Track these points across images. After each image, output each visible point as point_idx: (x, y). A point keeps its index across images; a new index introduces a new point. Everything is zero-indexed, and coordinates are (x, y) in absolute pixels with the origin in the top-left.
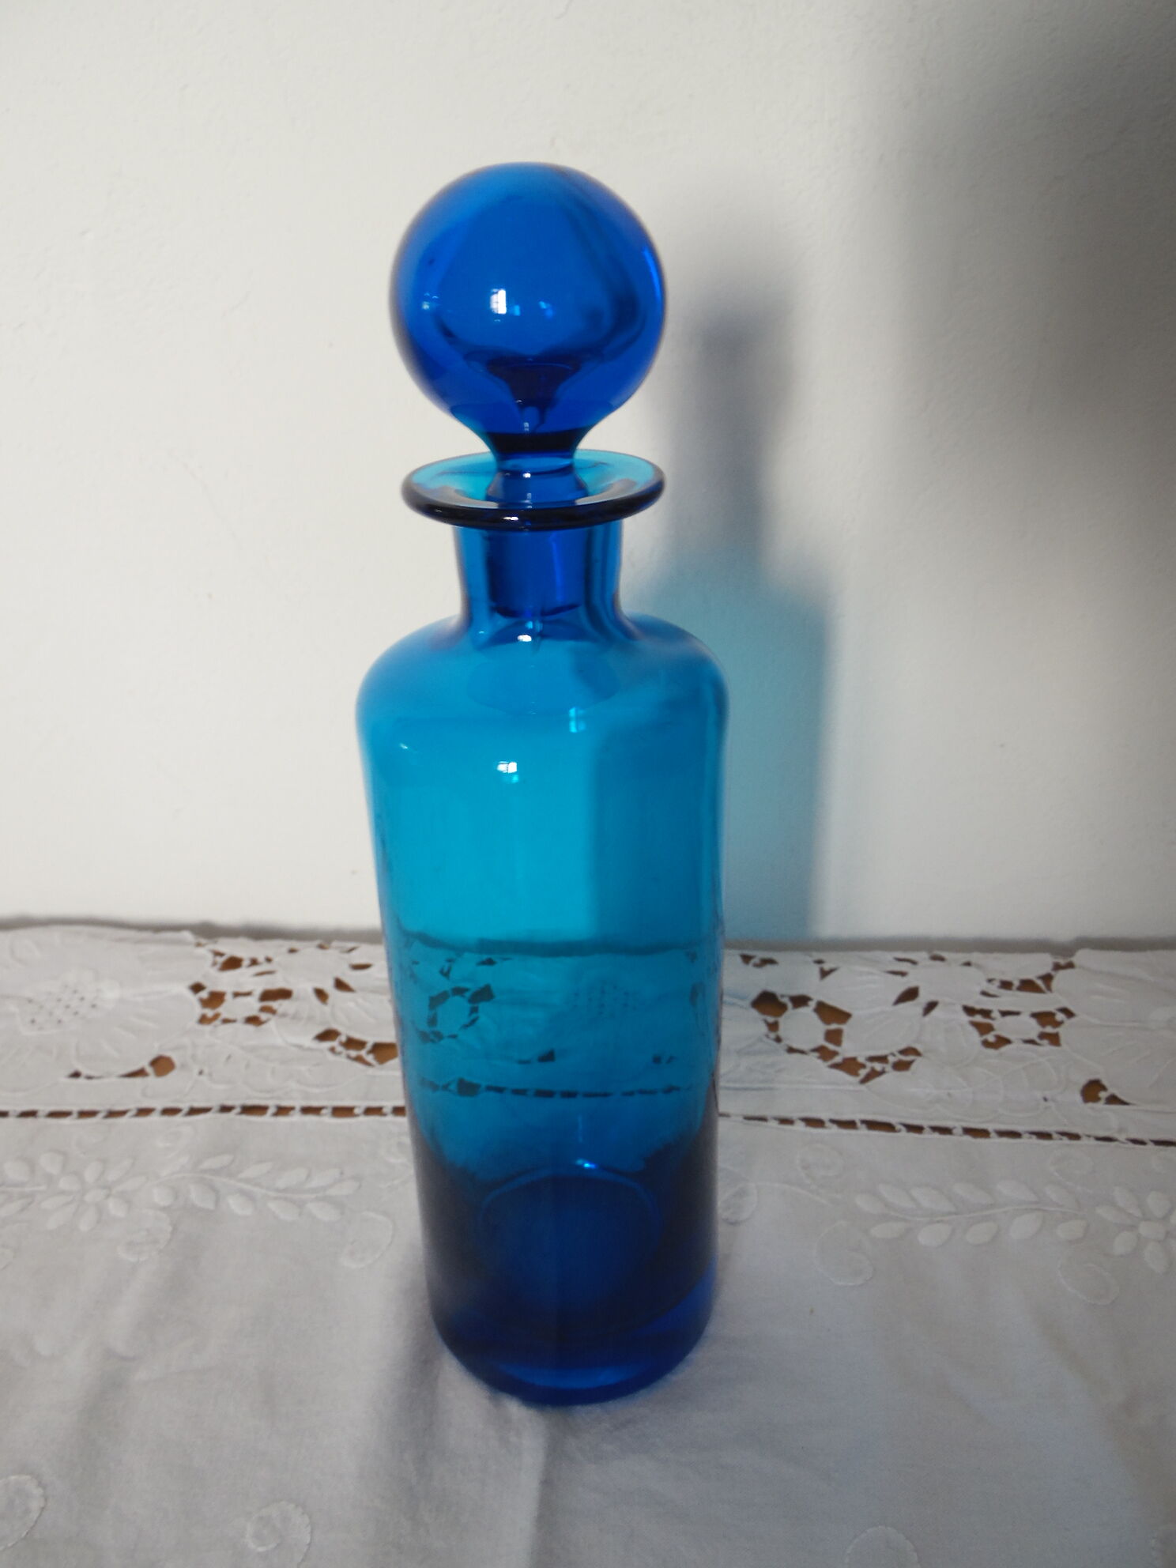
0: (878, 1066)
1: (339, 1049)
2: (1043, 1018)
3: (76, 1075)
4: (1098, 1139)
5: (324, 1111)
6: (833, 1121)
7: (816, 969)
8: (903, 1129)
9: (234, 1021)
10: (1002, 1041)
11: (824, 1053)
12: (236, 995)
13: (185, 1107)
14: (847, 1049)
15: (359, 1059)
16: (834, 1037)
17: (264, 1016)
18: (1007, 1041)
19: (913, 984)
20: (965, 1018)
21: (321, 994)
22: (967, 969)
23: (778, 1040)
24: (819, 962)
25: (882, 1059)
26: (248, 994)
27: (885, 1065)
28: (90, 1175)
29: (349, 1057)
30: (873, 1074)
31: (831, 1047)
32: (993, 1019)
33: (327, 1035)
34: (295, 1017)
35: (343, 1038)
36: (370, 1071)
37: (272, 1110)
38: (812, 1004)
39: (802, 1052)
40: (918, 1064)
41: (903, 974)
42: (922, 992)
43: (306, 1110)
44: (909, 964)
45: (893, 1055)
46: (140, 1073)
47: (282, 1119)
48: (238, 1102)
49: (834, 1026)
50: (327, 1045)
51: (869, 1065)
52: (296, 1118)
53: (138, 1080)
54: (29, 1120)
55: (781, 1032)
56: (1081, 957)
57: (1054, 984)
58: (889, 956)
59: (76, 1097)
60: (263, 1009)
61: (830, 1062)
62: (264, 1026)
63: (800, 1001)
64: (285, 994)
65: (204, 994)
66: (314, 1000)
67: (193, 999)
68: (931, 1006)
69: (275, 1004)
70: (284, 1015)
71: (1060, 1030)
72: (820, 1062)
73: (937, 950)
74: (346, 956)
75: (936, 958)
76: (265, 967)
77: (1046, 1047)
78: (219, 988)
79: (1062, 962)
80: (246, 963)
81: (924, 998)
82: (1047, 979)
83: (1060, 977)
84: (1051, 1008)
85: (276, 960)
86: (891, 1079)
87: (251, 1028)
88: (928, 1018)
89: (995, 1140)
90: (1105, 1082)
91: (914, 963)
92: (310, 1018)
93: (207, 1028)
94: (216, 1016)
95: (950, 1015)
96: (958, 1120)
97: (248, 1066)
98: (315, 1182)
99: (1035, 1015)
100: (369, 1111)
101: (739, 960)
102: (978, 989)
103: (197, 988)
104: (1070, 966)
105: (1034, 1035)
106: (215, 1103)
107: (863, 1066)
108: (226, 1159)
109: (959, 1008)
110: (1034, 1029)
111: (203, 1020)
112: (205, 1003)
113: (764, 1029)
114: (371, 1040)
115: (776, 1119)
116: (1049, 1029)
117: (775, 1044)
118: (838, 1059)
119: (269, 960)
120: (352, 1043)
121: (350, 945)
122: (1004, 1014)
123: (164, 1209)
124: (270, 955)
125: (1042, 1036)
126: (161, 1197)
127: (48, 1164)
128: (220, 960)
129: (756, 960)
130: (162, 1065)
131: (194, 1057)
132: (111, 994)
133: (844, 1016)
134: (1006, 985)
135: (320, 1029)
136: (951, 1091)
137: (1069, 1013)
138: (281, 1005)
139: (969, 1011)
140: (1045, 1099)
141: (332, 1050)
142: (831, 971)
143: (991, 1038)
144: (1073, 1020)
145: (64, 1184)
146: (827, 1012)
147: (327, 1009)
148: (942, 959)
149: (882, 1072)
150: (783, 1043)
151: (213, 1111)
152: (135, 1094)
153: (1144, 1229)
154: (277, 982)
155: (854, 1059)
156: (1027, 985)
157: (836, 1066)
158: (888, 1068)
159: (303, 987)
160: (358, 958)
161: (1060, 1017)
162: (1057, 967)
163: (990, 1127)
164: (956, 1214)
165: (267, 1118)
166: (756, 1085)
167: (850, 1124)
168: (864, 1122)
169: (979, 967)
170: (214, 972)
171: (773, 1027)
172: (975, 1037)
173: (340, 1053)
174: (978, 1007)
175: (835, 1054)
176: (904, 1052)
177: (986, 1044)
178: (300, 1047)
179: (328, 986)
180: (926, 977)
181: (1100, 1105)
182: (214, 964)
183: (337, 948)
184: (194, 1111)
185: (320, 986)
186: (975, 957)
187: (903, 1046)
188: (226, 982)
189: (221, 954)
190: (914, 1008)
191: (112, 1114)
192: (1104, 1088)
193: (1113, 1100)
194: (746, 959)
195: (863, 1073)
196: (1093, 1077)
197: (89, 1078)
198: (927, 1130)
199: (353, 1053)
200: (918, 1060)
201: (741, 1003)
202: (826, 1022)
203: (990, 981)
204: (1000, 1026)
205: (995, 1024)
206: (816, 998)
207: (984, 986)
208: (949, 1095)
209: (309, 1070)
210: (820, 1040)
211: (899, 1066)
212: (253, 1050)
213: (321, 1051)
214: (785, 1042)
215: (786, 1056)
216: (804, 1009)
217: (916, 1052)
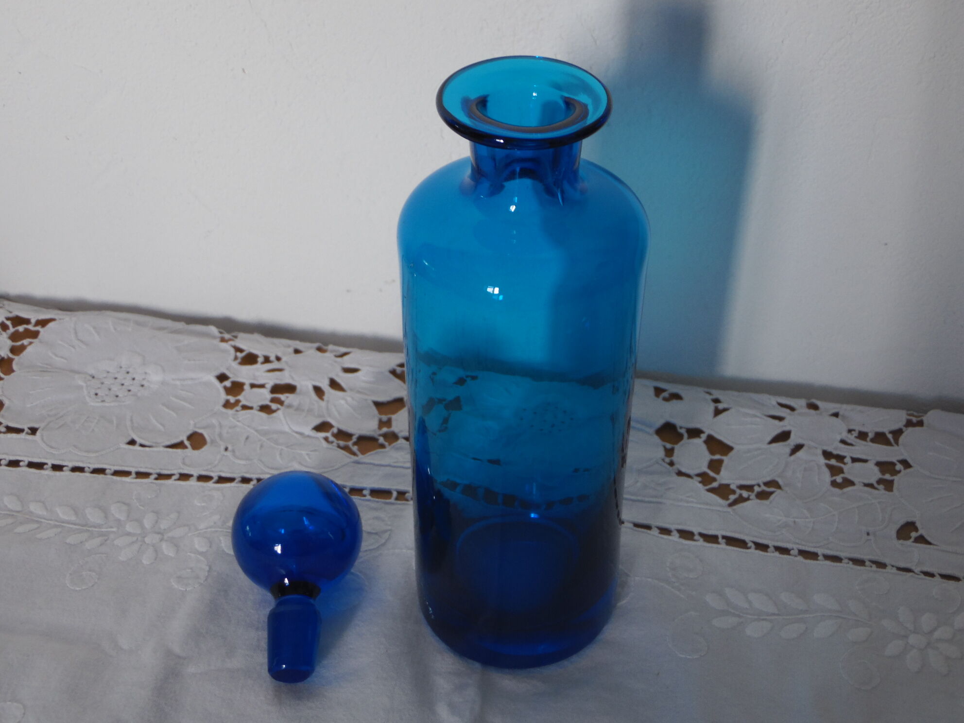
0: (745, 494)
1: (331, 439)
2: (885, 466)
3: (132, 442)
4: (899, 569)
6: (701, 535)
7: (712, 407)
8: (753, 546)
9: (251, 408)
10: (848, 483)
11: (705, 479)
12: (253, 386)
13: (215, 475)
14: (725, 477)
15: (346, 448)
16: (715, 466)
17: (274, 406)
18: (851, 483)
19: (787, 429)
20: (822, 461)
21: (318, 391)
22: (834, 418)
23: (672, 464)
24: (716, 401)
25: (749, 488)
26: (262, 386)
27: (750, 493)
28: (148, 523)
29: (339, 447)
30: (741, 500)
31: (712, 474)
32: (845, 464)
33: (322, 427)
34: (298, 409)
35: (335, 430)
36: (354, 458)
38: (704, 437)
39: (688, 476)
40: (777, 495)
41: (780, 419)
42: (792, 435)
44: (788, 411)
45: (759, 485)
46: (179, 445)
48: (255, 476)
49: (717, 457)
50: (322, 434)
51: (738, 491)
53: (179, 451)
54: (100, 477)
55: (675, 458)
56: (932, 417)
57: (902, 439)
58: (773, 400)
59: (134, 460)
60: (273, 400)
61: (709, 487)
62: (274, 415)
63: (695, 433)
64: (290, 389)
65: (228, 383)
66: (314, 396)
67: (220, 388)
68: (798, 448)
69: (282, 397)
70: (289, 406)
71: (896, 478)
72: (700, 485)
73: (814, 398)
74: (339, 359)
75: (814, 407)
76: (275, 365)
77: (881, 490)
78: (240, 379)
79: (914, 420)
80: (260, 360)
81: (793, 440)
82: (897, 433)
83: (906, 436)
84: (894, 460)
85: (284, 359)
86: (753, 506)
87: (263, 415)
88: (793, 457)
89: (821, 562)
90: (918, 525)
91: (792, 409)
92: (310, 411)
93: (230, 412)
94: (238, 402)
95: (812, 458)
96: (796, 543)
97: (262, 446)
99: (878, 464)
101: (652, 392)
102: (839, 437)
103: (222, 378)
104: (920, 424)
105: (873, 480)
106: (237, 475)
107: (734, 492)
109: (820, 452)
110: (874, 474)
111: (227, 405)
112: (228, 391)
113: (661, 453)
114: (356, 433)
115: (658, 528)
116: (887, 477)
117: (668, 466)
118: (715, 485)
119: (278, 359)
120: (342, 435)
121: (343, 350)
122: (854, 460)
123: (201, 553)
124: (280, 355)
125: (880, 482)
126: (199, 545)
127: (117, 512)
128: (240, 355)
129: (666, 394)
130: (197, 440)
131: (220, 435)
132: (155, 377)
133: (726, 449)
134: (862, 436)
135: (317, 422)
136: (796, 520)
137: (906, 464)
138: (287, 397)
139: (827, 455)
140: (868, 534)
141: (326, 439)
142: (725, 410)
143: (839, 479)
144: (909, 470)
145: (129, 528)
146: (713, 444)
147: (323, 404)
148: (817, 407)
149: (748, 499)
150: (675, 467)
151: (236, 481)
152: (177, 462)
153: (913, 639)
154: (285, 378)
155: (728, 485)
156: (880, 438)
157: (711, 490)
158: (753, 496)
159: (305, 384)
160: (348, 362)
161: (899, 467)
162: (909, 424)
163: (820, 551)
164: (778, 615)
166: (647, 499)
167: (714, 538)
168: (724, 537)
169: (844, 417)
170: (235, 365)
171: (669, 452)
172: (827, 477)
173: (332, 443)
174: (835, 452)
175: (714, 480)
176: (767, 484)
177: (834, 484)
178: (302, 435)
179: (325, 385)
180: (799, 423)
181: (909, 542)
182: (236, 358)
183: (332, 351)
184: (222, 480)
185: (318, 384)
186: (843, 409)
187: (768, 479)
189: (241, 351)
190: (783, 448)
191: (161, 476)
192: (916, 530)
193: (921, 540)
194: (658, 391)
195: (732, 497)
196: (910, 520)
197: (142, 445)
198: (771, 549)
199: (342, 443)
200: (778, 491)
201: (647, 429)
202: (712, 452)
203: (850, 431)
204: (851, 470)
205: (845, 468)
206: (708, 431)
207: (844, 435)
208: (795, 522)
209: (308, 454)
210: (704, 468)
211: (763, 496)
212: (265, 433)
213: (317, 438)
214: (677, 466)
215: (676, 478)
216: (696, 440)
217: (777, 485)
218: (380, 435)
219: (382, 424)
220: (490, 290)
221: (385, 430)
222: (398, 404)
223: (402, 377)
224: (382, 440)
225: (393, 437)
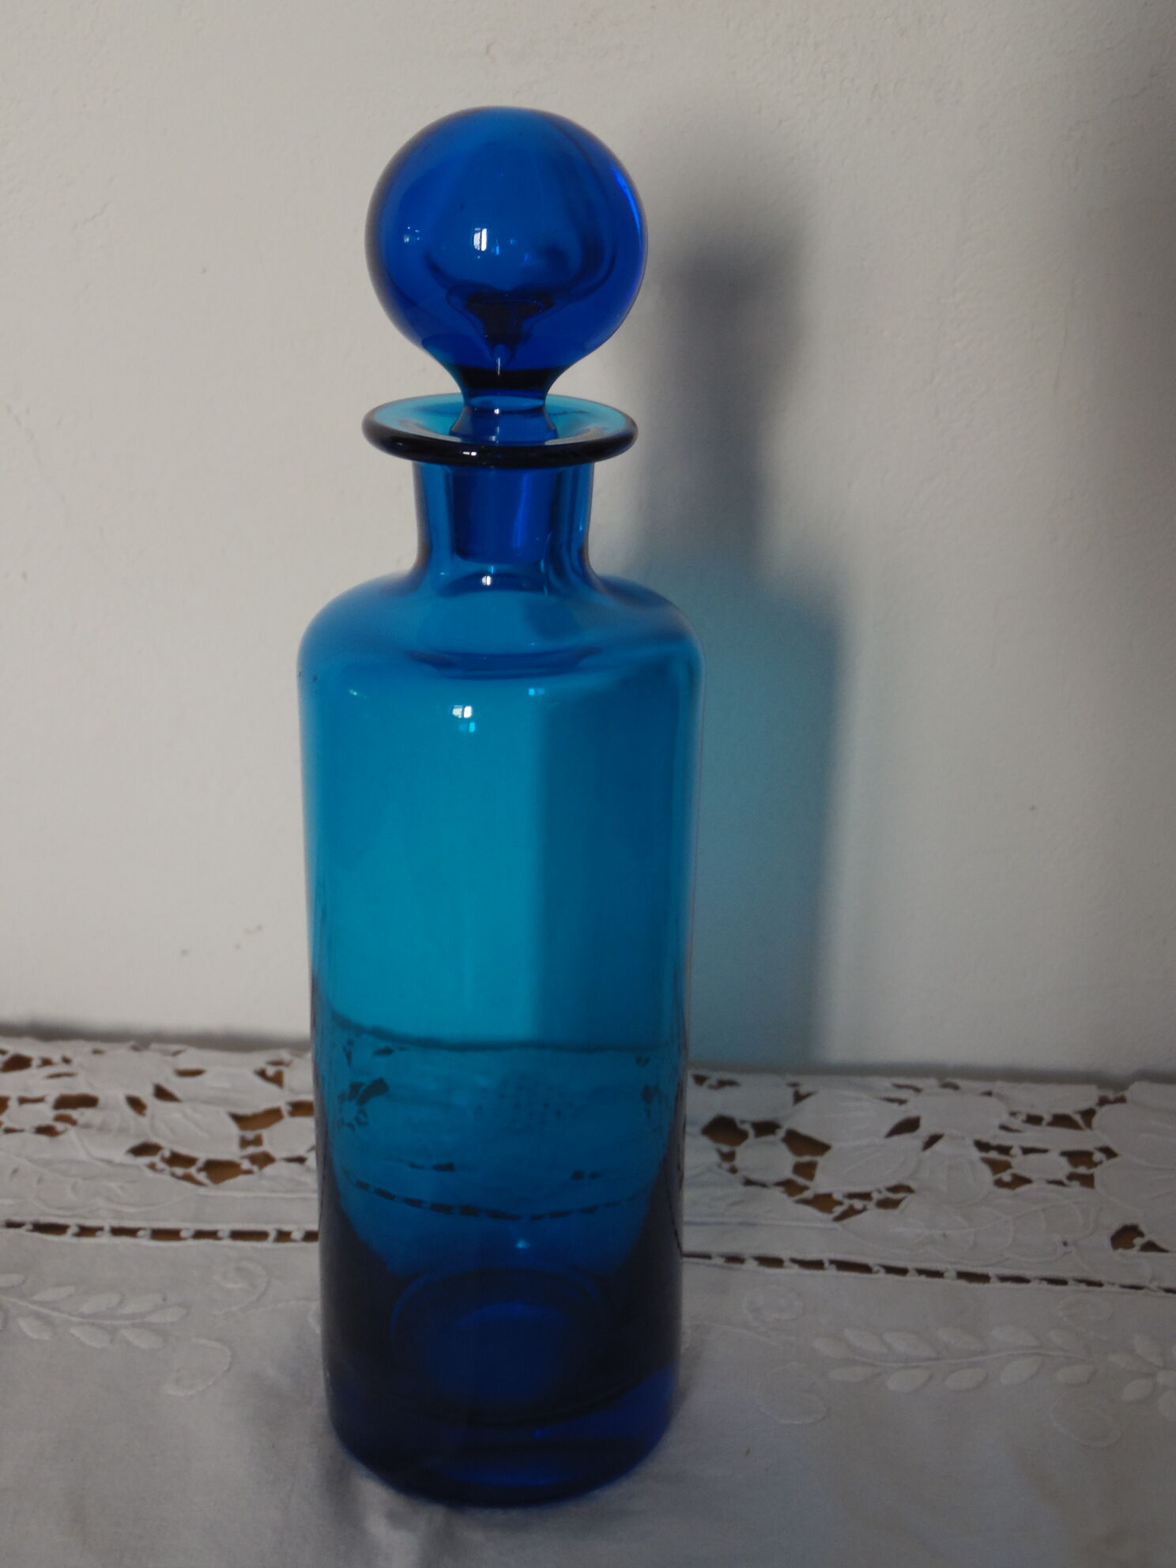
0: (858, 1204)
1: (161, 1165)
2: (1076, 1157)
4: (1124, 1287)
5: (141, 1233)
6: (794, 1261)
7: (789, 1093)
8: (882, 1271)
9: (22, 1131)
10: (1020, 1181)
11: (789, 1187)
12: (23, 1101)
14: (822, 1183)
15: (188, 1178)
16: (806, 1170)
17: (59, 1126)
18: (1027, 1181)
19: (912, 1114)
20: (977, 1154)
21: (136, 1104)
22: (986, 1099)
23: (733, 1170)
24: (795, 1085)
25: (866, 1196)
26: (39, 1100)
27: (866, 1203)
29: (173, 1175)
30: (851, 1212)
31: (801, 1181)
32: (1012, 1156)
33: (144, 1149)
34: (103, 1129)
35: (167, 1154)
36: (201, 1191)
37: (73, 1230)
38: (781, 1133)
39: (763, 1185)
40: (909, 1202)
41: (901, 1102)
42: (923, 1123)
43: (117, 1232)
44: (911, 1092)
45: (879, 1191)
47: (86, 1241)
48: (29, 1218)
49: (807, 1159)
50: (144, 1160)
51: (847, 1202)
52: (105, 1239)
55: (738, 1162)
56: (1135, 1091)
57: (1096, 1120)
58: (884, 1084)
61: (798, 1197)
62: (61, 1138)
63: (765, 1128)
64: (89, 1102)
66: (128, 1111)
68: (933, 1140)
69: (74, 1114)
70: (87, 1126)
71: (1096, 1172)
72: (784, 1196)
73: (949, 1078)
74: (169, 1059)
75: (946, 1086)
76: (63, 1068)
77: (1076, 1187)
78: (1, 1093)
79: (1111, 1095)
80: (35, 1062)
81: (926, 1129)
82: (1088, 1115)
83: (1103, 1114)
84: (1088, 1146)
85: (76, 1060)
86: (872, 1217)
87: (44, 1139)
88: (928, 1152)
89: (995, 1285)
90: (1143, 1228)
91: (917, 1090)
92: (123, 1130)
95: (958, 1152)
96: (951, 1263)
97: (40, 1181)
98: (130, 1308)
99: (1064, 1154)
100: (199, 1235)
101: (690, 1080)
102: (997, 1122)
104: (1121, 1100)
105: (1061, 1176)
107: (840, 1203)
108: (15, 1278)
109: (970, 1142)
110: (1064, 1168)
113: (715, 1158)
114: (202, 1156)
115: (722, 1256)
116: (1082, 1170)
117: (729, 1175)
118: (808, 1194)
119: (66, 1061)
120: (176, 1160)
121: (175, 1047)
122: (1027, 1151)
124: (68, 1054)
125: (1072, 1177)
129: (713, 1081)
133: (822, 1148)
134: (1034, 1120)
135: (135, 1142)
136: (948, 1232)
137: (1109, 1153)
138: (83, 1114)
139: (982, 1146)
140: (1065, 1244)
141: (152, 1167)
143: (1006, 1177)
144: (1113, 1161)
146: (798, 1142)
147: (144, 1121)
148: (956, 1087)
149: (864, 1209)
150: (738, 1175)
153: (1162, 1378)
154: (79, 1086)
155: (828, 1196)
156: (1061, 1121)
157: (806, 1202)
158: (871, 1205)
159: (112, 1094)
160: (186, 1063)
161: (1098, 1156)
162: (1103, 1101)
163: (991, 1271)
164: (935, 1359)
165: (67, 1238)
167: (817, 1265)
168: (832, 1262)
169: (1001, 1097)
171: (729, 1157)
172: (987, 1175)
173: (162, 1171)
174: (994, 1142)
175: (805, 1188)
176: (893, 1189)
177: (999, 1183)
178: (109, 1162)
179: (146, 1094)
180: (931, 1107)
181: (1133, 1252)
183: (157, 1051)
185: (135, 1093)
186: (998, 1086)
187: (893, 1182)
188: (10, 1085)
189: (4, 1052)
190: (910, 1142)
192: (1141, 1234)
193: (1150, 1247)
194: (701, 1081)
195: (838, 1210)
196: (1128, 1222)
198: (912, 1272)
199: (179, 1171)
200: (910, 1197)
201: (689, 1129)
202: (796, 1152)
203: (1013, 1114)
204: (1020, 1164)
205: (1014, 1162)
206: (787, 1125)
207: (1005, 1118)
208: (944, 1235)
209: (122, 1188)
210: (787, 1173)
211: (885, 1204)
212: (47, 1163)
213: (137, 1167)
214: (742, 1173)
215: (742, 1189)
216: (770, 1138)
217: (908, 1190)
218: (243, 1157)
219: (244, 1143)
220: (457, 712)
221: (251, 1150)
222: (272, 1116)
223: (277, 1080)
224: (246, 1165)
225: (265, 1160)
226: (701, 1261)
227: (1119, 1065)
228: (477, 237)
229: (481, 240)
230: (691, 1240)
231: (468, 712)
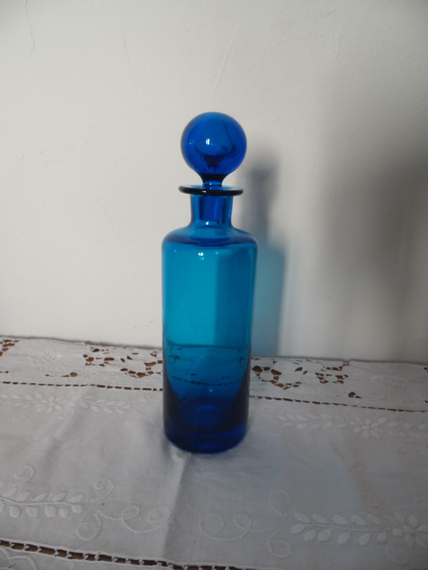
0: (289, 386)
1: (128, 373)
2: (339, 377)
3: (48, 375)
4: (352, 406)
5: (122, 388)
6: (274, 398)
7: (272, 361)
8: (295, 401)
9: (96, 365)
10: (326, 382)
11: (273, 382)
12: (97, 359)
13: (80, 384)
14: (280, 381)
15: (134, 376)
16: (277, 378)
17: (105, 364)
18: (328, 382)
19: (301, 367)
20: (316, 376)
21: (123, 360)
22: (317, 364)
23: (260, 378)
24: (273, 360)
25: (290, 384)
26: (101, 358)
28: (51, 399)
29: (130, 376)
30: (287, 388)
31: (275, 380)
33: (124, 370)
34: (115, 365)
35: (129, 371)
36: (137, 379)
37: (106, 387)
38: (270, 370)
39: (266, 381)
40: (301, 386)
43: (117, 387)
45: (293, 383)
46: (67, 376)
47: (109, 389)
48: (97, 384)
49: (276, 376)
50: (124, 372)
51: (286, 386)
52: (113, 389)
53: (66, 378)
54: (33, 386)
55: (260, 376)
56: (351, 363)
57: (343, 369)
58: (294, 360)
59: (47, 381)
61: (275, 384)
62: (105, 367)
63: (267, 369)
64: (112, 359)
65: (87, 358)
66: (121, 362)
67: (84, 359)
68: (305, 372)
69: (109, 362)
70: (111, 364)
71: (344, 380)
72: (271, 384)
73: (309, 359)
74: (131, 350)
75: (308, 361)
76: (107, 352)
77: (339, 384)
78: (92, 356)
79: (346, 364)
80: (101, 350)
81: (304, 370)
82: (341, 368)
83: (344, 368)
84: (341, 375)
85: (110, 350)
86: (292, 389)
87: (101, 367)
88: (304, 375)
89: (322, 405)
90: (356, 392)
91: (301, 361)
92: (119, 365)
93: (88, 367)
94: (91, 364)
95: (312, 376)
96: (311, 400)
97: (100, 376)
98: (118, 405)
99: (336, 376)
100: (135, 389)
102: (320, 369)
103: (85, 356)
104: (348, 365)
105: (336, 381)
107: (284, 386)
108: (92, 397)
109: (314, 373)
110: (336, 379)
112: (88, 360)
113: (255, 375)
114: (137, 372)
115: (257, 397)
116: (340, 380)
117: (258, 379)
118: (277, 384)
119: (108, 350)
120: (131, 372)
121: (133, 348)
122: (327, 375)
123: (73, 407)
125: (338, 381)
126: (72, 405)
127: (38, 396)
128: (93, 349)
129: (256, 358)
130: (73, 374)
131: (83, 373)
132: (59, 356)
133: (280, 373)
134: (329, 368)
135: (122, 368)
137: (346, 376)
139: (317, 374)
140: (338, 396)
141: (126, 374)
143: (323, 381)
144: (347, 378)
145: (43, 401)
146: (274, 372)
147: (124, 364)
148: (310, 361)
149: (290, 387)
151: (89, 385)
152: (66, 381)
153: (363, 427)
154: (110, 356)
155: (282, 384)
156: (335, 369)
158: (292, 386)
159: (118, 358)
160: (134, 352)
161: (344, 377)
162: (344, 365)
163: (321, 402)
164: (309, 421)
165: (105, 389)
166: (252, 388)
167: (280, 399)
168: (283, 399)
169: (321, 364)
170: (91, 352)
171: (258, 375)
172: (318, 380)
173: (128, 375)
174: (320, 373)
175: (276, 382)
176: (297, 383)
177: (321, 382)
178: (116, 372)
179: (125, 358)
180: (305, 365)
181: (354, 398)
182: (91, 350)
183: (128, 349)
184: (82, 385)
185: (123, 358)
186: (320, 361)
187: (297, 381)
188: (94, 355)
189: (93, 348)
190: (300, 373)
191: (58, 385)
192: (355, 394)
193: (358, 397)
195: (284, 387)
196: (352, 391)
197: (51, 376)
198: (302, 401)
199: (132, 375)
200: (301, 385)
202: (274, 374)
203: (324, 367)
204: (326, 378)
205: (324, 377)
206: (272, 368)
207: (322, 368)
208: (309, 394)
209: (118, 378)
210: (272, 379)
211: (295, 386)
212: (102, 372)
213: (122, 374)
214: (261, 379)
215: (262, 382)
216: (268, 371)
217: (300, 383)
218: (146, 372)
219: (147, 369)
221: (148, 371)
222: (154, 363)
223: (155, 356)
224: (147, 374)
225: (151, 373)
226: (252, 398)
227: (347, 358)
228: (207, 141)
229: (208, 142)
230: (251, 393)
231: (202, 254)
